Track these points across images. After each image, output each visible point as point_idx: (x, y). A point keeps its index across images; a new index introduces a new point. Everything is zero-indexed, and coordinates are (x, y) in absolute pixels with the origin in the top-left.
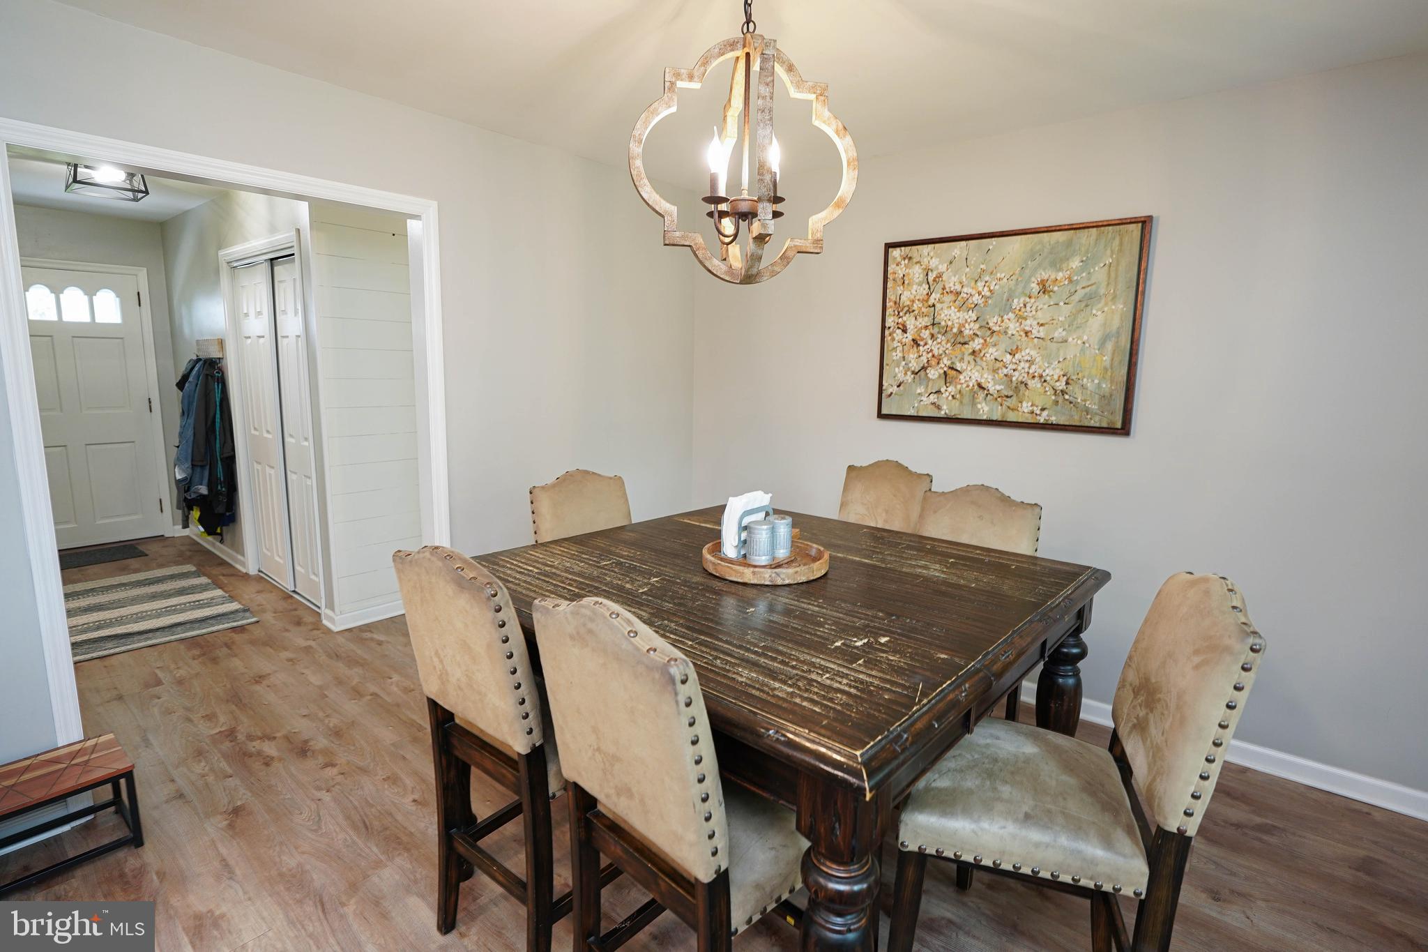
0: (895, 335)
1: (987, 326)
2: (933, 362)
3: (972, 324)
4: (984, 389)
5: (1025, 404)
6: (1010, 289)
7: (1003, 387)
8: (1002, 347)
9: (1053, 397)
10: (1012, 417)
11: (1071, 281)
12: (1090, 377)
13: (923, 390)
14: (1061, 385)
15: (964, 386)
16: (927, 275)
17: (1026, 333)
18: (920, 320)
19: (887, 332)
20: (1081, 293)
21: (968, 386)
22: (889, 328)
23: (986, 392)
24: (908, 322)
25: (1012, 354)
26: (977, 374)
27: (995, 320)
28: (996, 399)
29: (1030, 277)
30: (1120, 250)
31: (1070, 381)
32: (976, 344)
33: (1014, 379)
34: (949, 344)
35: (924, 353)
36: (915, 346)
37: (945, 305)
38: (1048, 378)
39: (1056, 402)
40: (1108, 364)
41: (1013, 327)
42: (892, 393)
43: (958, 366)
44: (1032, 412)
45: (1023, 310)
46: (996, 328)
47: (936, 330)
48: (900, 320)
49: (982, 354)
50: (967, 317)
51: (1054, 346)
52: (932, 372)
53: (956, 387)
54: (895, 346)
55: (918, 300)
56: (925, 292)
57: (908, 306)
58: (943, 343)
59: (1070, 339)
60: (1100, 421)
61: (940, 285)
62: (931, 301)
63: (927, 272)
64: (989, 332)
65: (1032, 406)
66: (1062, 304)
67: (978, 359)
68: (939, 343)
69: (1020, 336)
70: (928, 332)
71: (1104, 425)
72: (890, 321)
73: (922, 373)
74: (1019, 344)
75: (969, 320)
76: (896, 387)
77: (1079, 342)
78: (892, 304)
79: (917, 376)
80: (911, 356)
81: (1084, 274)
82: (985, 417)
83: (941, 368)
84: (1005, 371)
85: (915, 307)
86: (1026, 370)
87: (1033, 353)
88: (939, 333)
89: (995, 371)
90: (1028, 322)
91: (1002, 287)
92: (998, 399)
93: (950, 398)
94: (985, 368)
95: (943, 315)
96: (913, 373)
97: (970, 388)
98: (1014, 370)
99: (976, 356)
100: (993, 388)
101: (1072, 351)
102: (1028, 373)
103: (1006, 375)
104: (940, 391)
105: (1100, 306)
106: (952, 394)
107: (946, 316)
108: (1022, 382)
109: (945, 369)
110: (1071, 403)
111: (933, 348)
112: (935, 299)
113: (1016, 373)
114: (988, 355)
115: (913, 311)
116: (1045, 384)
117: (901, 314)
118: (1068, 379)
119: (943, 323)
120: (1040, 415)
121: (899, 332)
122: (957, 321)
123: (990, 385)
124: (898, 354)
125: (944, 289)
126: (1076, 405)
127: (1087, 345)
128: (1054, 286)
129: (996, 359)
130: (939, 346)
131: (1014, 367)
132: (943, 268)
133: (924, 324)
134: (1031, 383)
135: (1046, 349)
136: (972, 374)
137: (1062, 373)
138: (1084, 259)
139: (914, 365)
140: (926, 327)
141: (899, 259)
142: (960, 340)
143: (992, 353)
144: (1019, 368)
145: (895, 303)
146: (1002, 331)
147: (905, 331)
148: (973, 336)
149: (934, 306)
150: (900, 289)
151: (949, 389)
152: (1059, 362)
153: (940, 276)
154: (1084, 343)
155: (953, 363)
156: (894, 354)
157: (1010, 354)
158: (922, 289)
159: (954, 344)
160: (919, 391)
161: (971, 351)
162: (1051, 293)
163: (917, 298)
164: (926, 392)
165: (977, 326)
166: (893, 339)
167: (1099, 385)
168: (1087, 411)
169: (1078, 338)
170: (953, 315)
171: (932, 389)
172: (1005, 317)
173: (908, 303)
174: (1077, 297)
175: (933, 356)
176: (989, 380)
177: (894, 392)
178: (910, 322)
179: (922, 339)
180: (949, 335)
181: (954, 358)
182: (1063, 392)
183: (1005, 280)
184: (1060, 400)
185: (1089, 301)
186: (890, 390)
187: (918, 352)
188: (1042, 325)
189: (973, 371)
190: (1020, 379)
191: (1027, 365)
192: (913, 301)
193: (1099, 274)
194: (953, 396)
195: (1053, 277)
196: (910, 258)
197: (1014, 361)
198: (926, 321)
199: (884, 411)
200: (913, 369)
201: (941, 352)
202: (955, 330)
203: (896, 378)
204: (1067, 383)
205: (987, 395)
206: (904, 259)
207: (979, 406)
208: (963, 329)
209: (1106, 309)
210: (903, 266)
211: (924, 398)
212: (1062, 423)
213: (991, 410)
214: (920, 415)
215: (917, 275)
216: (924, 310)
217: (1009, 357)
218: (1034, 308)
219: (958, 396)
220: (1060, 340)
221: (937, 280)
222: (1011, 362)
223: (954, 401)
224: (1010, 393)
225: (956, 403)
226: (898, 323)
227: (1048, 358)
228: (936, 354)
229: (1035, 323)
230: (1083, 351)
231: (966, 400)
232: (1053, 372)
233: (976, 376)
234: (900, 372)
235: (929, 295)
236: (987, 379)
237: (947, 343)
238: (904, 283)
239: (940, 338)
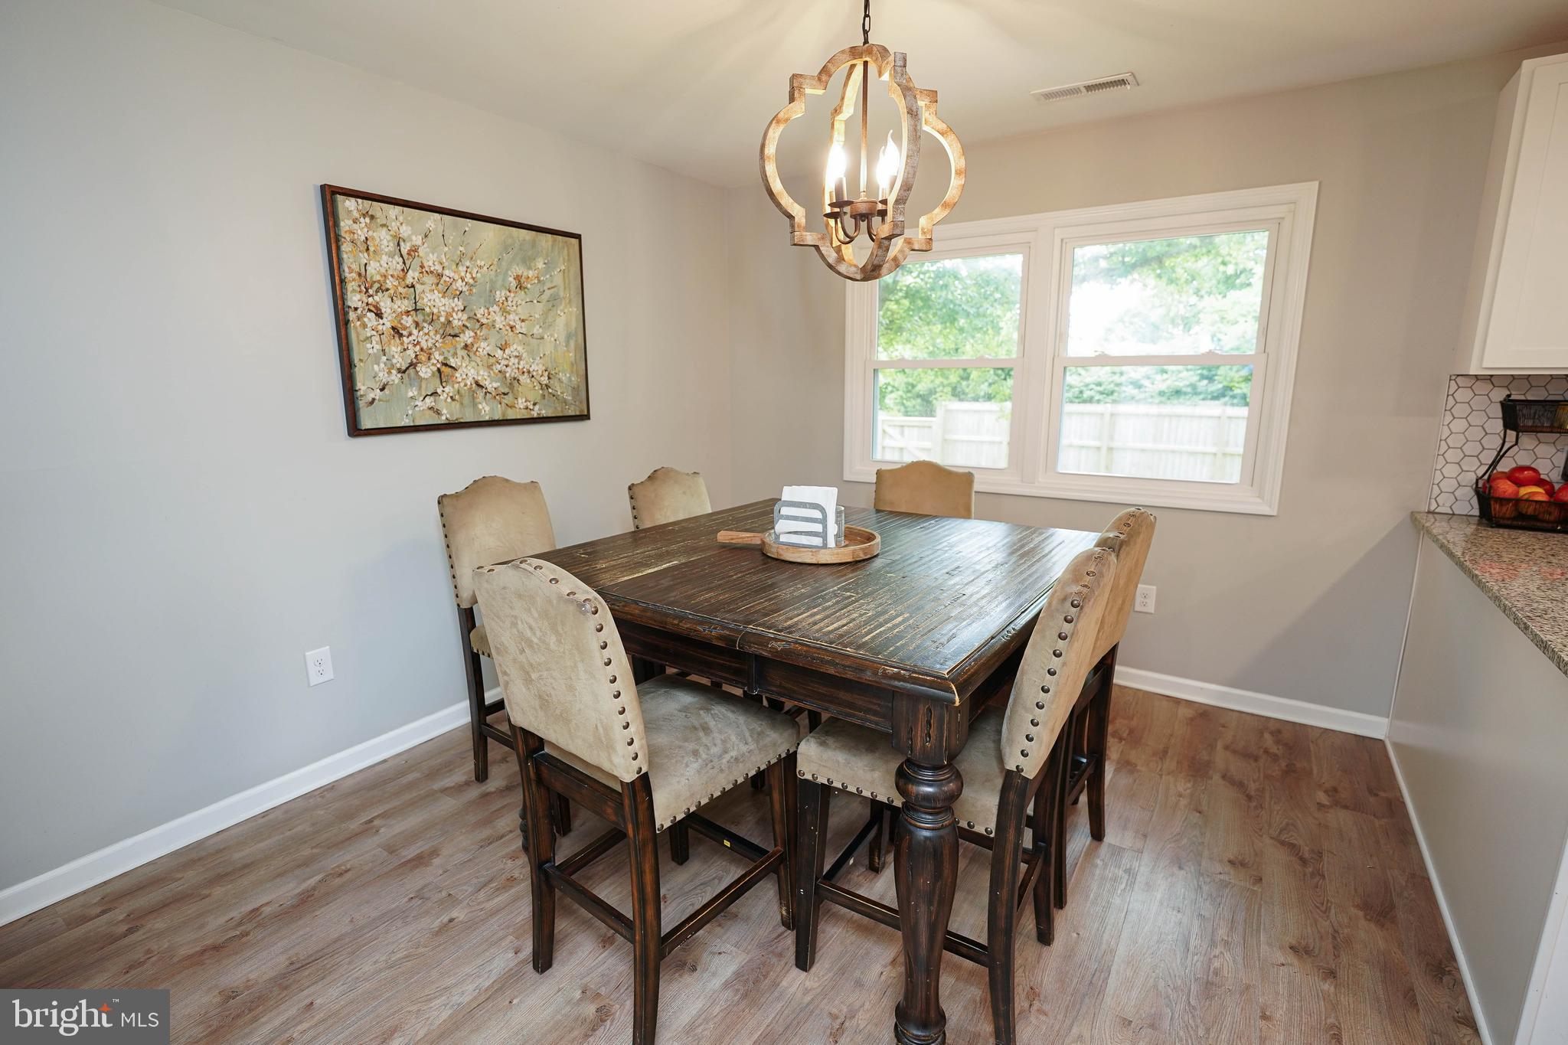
0: (366, 320)
1: (475, 317)
2: (423, 357)
3: (460, 314)
4: (482, 387)
5: (520, 401)
6: (491, 280)
7: (499, 384)
8: (493, 341)
9: (541, 392)
10: (510, 414)
11: (539, 281)
12: (564, 371)
13: (416, 393)
14: (545, 380)
15: (462, 384)
16: (399, 245)
17: (511, 328)
18: (398, 302)
19: (352, 316)
20: (548, 293)
21: (466, 385)
22: (356, 309)
23: (484, 390)
24: (382, 304)
25: (503, 349)
26: (472, 371)
27: (482, 311)
28: (495, 397)
29: (507, 270)
30: (569, 260)
31: (551, 376)
32: (467, 337)
33: (508, 375)
34: (438, 336)
35: (410, 346)
36: (396, 336)
37: (427, 288)
38: (534, 374)
39: (543, 396)
40: (573, 359)
41: (499, 320)
42: (374, 399)
43: (452, 362)
44: (527, 408)
45: (505, 303)
46: (484, 321)
47: (420, 318)
48: (370, 300)
49: (475, 349)
50: (454, 305)
51: (534, 342)
52: (424, 369)
53: (453, 387)
54: (369, 335)
55: (392, 276)
56: (400, 267)
57: (379, 282)
58: (432, 334)
59: (546, 337)
60: (575, 410)
61: (416, 263)
62: (409, 281)
63: (398, 241)
64: (478, 325)
65: (526, 402)
66: (535, 301)
67: (471, 354)
68: (426, 334)
69: (507, 330)
70: (410, 319)
71: (578, 413)
72: (354, 299)
73: (411, 371)
74: (506, 338)
75: (456, 309)
76: (378, 390)
77: (552, 339)
78: (354, 275)
79: (405, 376)
80: (394, 349)
81: (548, 276)
82: (487, 418)
83: (433, 364)
84: (499, 367)
85: (389, 285)
86: (517, 366)
87: (520, 348)
88: (424, 321)
89: (490, 367)
90: (512, 317)
91: (483, 276)
92: (497, 397)
93: (449, 400)
94: (480, 364)
95: (426, 300)
96: (399, 371)
97: (468, 387)
98: (507, 366)
99: (469, 351)
100: (490, 386)
101: (548, 348)
102: (518, 368)
103: (500, 372)
104: (436, 393)
105: (561, 307)
106: (451, 395)
107: (430, 300)
108: (515, 379)
109: (439, 366)
110: (554, 396)
111: (420, 340)
112: (414, 278)
113: (509, 369)
114: (480, 350)
115: (387, 290)
116: (533, 379)
117: (371, 292)
118: (549, 374)
119: (427, 310)
120: (533, 410)
121: (371, 315)
122: (443, 308)
123: (487, 383)
124: (374, 347)
125: (422, 267)
126: (557, 397)
127: (558, 342)
128: (528, 283)
129: (489, 355)
130: (428, 337)
131: (506, 363)
132: (417, 240)
133: (403, 308)
134: (522, 378)
135: (529, 345)
136: (468, 372)
137: (544, 368)
138: (546, 261)
139: (400, 362)
140: (408, 313)
141: (356, 214)
142: (448, 331)
144: (511, 364)
145: (360, 275)
146: (491, 324)
147: (379, 315)
148: (464, 328)
149: (413, 286)
150: (364, 258)
151: (447, 390)
152: (541, 358)
153: (414, 250)
154: (555, 340)
155: (445, 358)
156: (369, 346)
157: (501, 349)
158: (394, 262)
159: (444, 336)
160: (410, 394)
161: (463, 344)
162: (526, 290)
163: (390, 272)
164: (420, 394)
165: (465, 317)
166: (364, 326)
167: (570, 380)
168: (565, 402)
169: (552, 335)
170: (437, 300)
171: (426, 390)
172: (491, 309)
173: (378, 278)
174: (545, 297)
175: (422, 349)
176: (486, 377)
177: (377, 398)
178: (386, 305)
179: (405, 328)
180: (437, 325)
181: (446, 352)
182: (547, 386)
183: (485, 268)
184: (546, 394)
185: (554, 301)
186: (371, 396)
187: (402, 344)
188: (523, 321)
189: (469, 368)
190: (513, 374)
191: (516, 361)
192: (385, 277)
193: (558, 280)
194: (451, 397)
195: (525, 274)
196: (372, 217)
197: (505, 356)
198: (406, 305)
199: (366, 423)
200: (398, 366)
201: (430, 345)
202: (442, 319)
203: (377, 379)
204: (549, 378)
205: (486, 393)
206: (364, 216)
207: (480, 406)
208: (451, 319)
209: (566, 311)
210: (363, 225)
211: (419, 403)
212: (550, 415)
213: (492, 409)
214: (417, 423)
215: (385, 242)
216: (401, 289)
217: (500, 352)
218: (514, 303)
219: (457, 397)
220: (539, 337)
221: (412, 253)
222: (503, 358)
223: (454, 403)
224: (506, 390)
225: (456, 406)
226: (367, 304)
227: (532, 353)
228: (425, 347)
229: (517, 318)
230: (556, 347)
231: (466, 401)
232: (537, 368)
233: (472, 373)
234: (380, 370)
235: (405, 271)
236: (483, 376)
237: (435, 335)
238: (368, 249)
239: (427, 328)
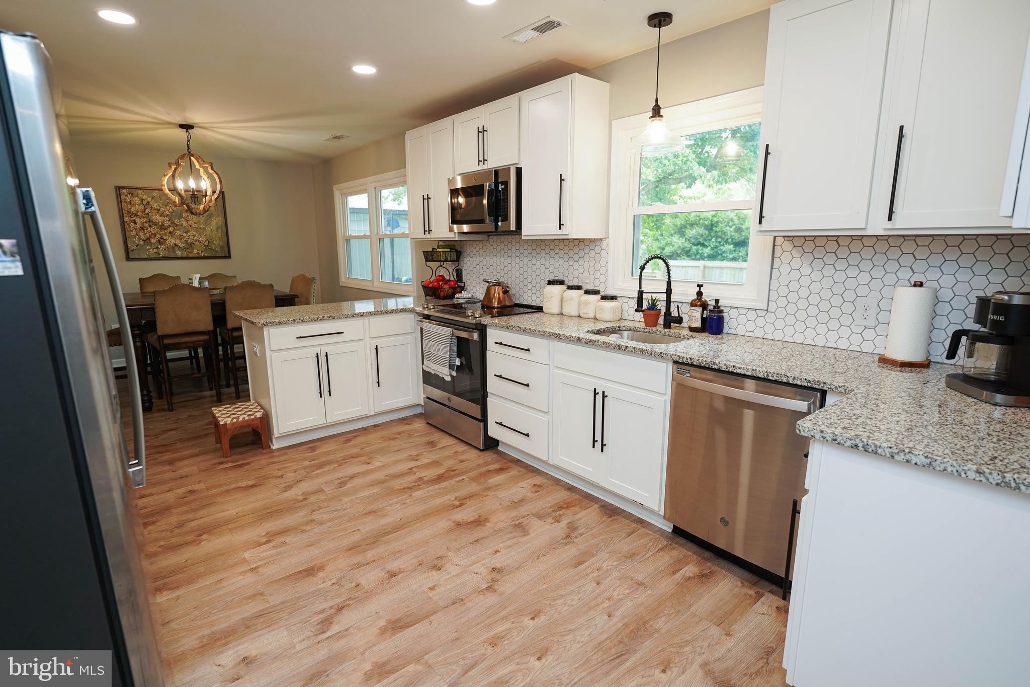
0: (130, 225)
1: (174, 223)
2: (152, 236)
3: (167, 222)
4: (177, 246)
5: (195, 251)
6: (180, 210)
7: (185, 245)
8: (182, 231)
10: (191, 255)
12: (216, 240)
13: (150, 248)
14: (206, 243)
16: (142, 202)
17: (190, 226)
18: (142, 219)
19: (126, 224)
21: (170, 245)
22: (128, 222)
23: (179, 247)
24: (136, 220)
27: (177, 221)
28: (183, 249)
32: (171, 229)
33: (189, 242)
35: (147, 233)
36: (142, 230)
37: (154, 214)
38: (202, 241)
39: (206, 249)
40: (220, 237)
41: (185, 224)
42: (133, 249)
43: (165, 238)
44: (198, 253)
46: (178, 224)
47: (151, 224)
48: (132, 219)
49: (174, 233)
51: (201, 230)
52: (153, 240)
53: (165, 246)
54: (132, 229)
55: (140, 211)
56: (143, 208)
59: (207, 228)
60: (221, 254)
61: (149, 206)
62: (146, 212)
63: (142, 200)
64: (175, 225)
65: (197, 251)
67: (173, 235)
69: (188, 226)
70: (147, 224)
71: (223, 255)
72: (126, 219)
73: (148, 240)
74: (188, 229)
75: (166, 220)
76: (137, 246)
78: (126, 212)
79: (146, 242)
80: (141, 234)
82: (180, 256)
83: (157, 238)
84: (185, 239)
87: (194, 233)
88: (153, 225)
89: (181, 239)
90: (190, 222)
93: (163, 250)
94: (176, 238)
95: (153, 218)
96: (143, 240)
97: (172, 246)
99: (171, 234)
100: (181, 245)
101: (208, 232)
102: (194, 239)
103: (185, 241)
104: (158, 248)
105: (214, 218)
106: (164, 248)
107: (155, 218)
108: (192, 243)
109: (159, 239)
110: (211, 249)
111: (151, 231)
112: (148, 211)
113: (189, 240)
114: (176, 233)
115: (138, 215)
116: (201, 243)
117: (132, 216)
118: (209, 241)
119: (154, 221)
120: (201, 254)
121: (132, 224)
122: (160, 220)
123: (179, 244)
125: (152, 207)
126: (213, 250)
127: (213, 230)
129: (180, 235)
130: (154, 230)
132: (149, 199)
134: (196, 243)
135: (198, 231)
136: (171, 241)
137: (206, 239)
139: (143, 237)
140: (146, 222)
141: (126, 194)
142: (163, 227)
143: (178, 233)
144: (190, 238)
145: (128, 212)
146: (181, 225)
147: (136, 223)
148: (169, 226)
149: (148, 214)
150: (129, 206)
151: (162, 246)
152: (204, 236)
154: (211, 229)
155: (162, 236)
156: (132, 233)
158: (141, 207)
159: (161, 229)
160: (148, 248)
161: (169, 232)
165: (170, 223)
166: (129, 227)
167: (220, 244)
168: (217, 251)
170: (158, 218)
171: (154, 246)
172: (181, 220)
173: (135, 212)
177: (136, 248)
178: (138, 220)
179: (145, 227)
180: (158, 226)
181: (162, 234)
182: (207, 245)
185: (211, 216)
187: (144, 232)
188: (195, 223)
189: (171, 239)
190: (191, 241)
191: (193, 237)
192: (137, 212)
196: (132, 194)
198: (145, 220)
199: (131, 256)
201: (155, 232)
202: (160, 224)
203: (136, 243)
204: (209, 243)
206: (129, 194)
207: (177, 252)
208: (163, 224)
209: (216, 219)
210: (130, 197)
211: (151, 251)
212: (209, 256)
213: (182, 253)
214: (150, 257)
215: (137, 201)
216: (143, 215)
217: (185, 234)
218: (191, 217)
219: (167, 249)
220: (203, 228)
221: (148, 204)
222: (187, 236)
224: (188, 247)
225: (166, 252)
227: (200, 234)
228: (153, 233)
229: (193, 222)
230: (212, 232)
231: (171, 250)
232: (203, 239)
233: (173, 241)
234: (136, 240)
235: (145, 210)
236: (178, 242)
237: (157, 229)
238: (131, 204)
239: (154, 227)
